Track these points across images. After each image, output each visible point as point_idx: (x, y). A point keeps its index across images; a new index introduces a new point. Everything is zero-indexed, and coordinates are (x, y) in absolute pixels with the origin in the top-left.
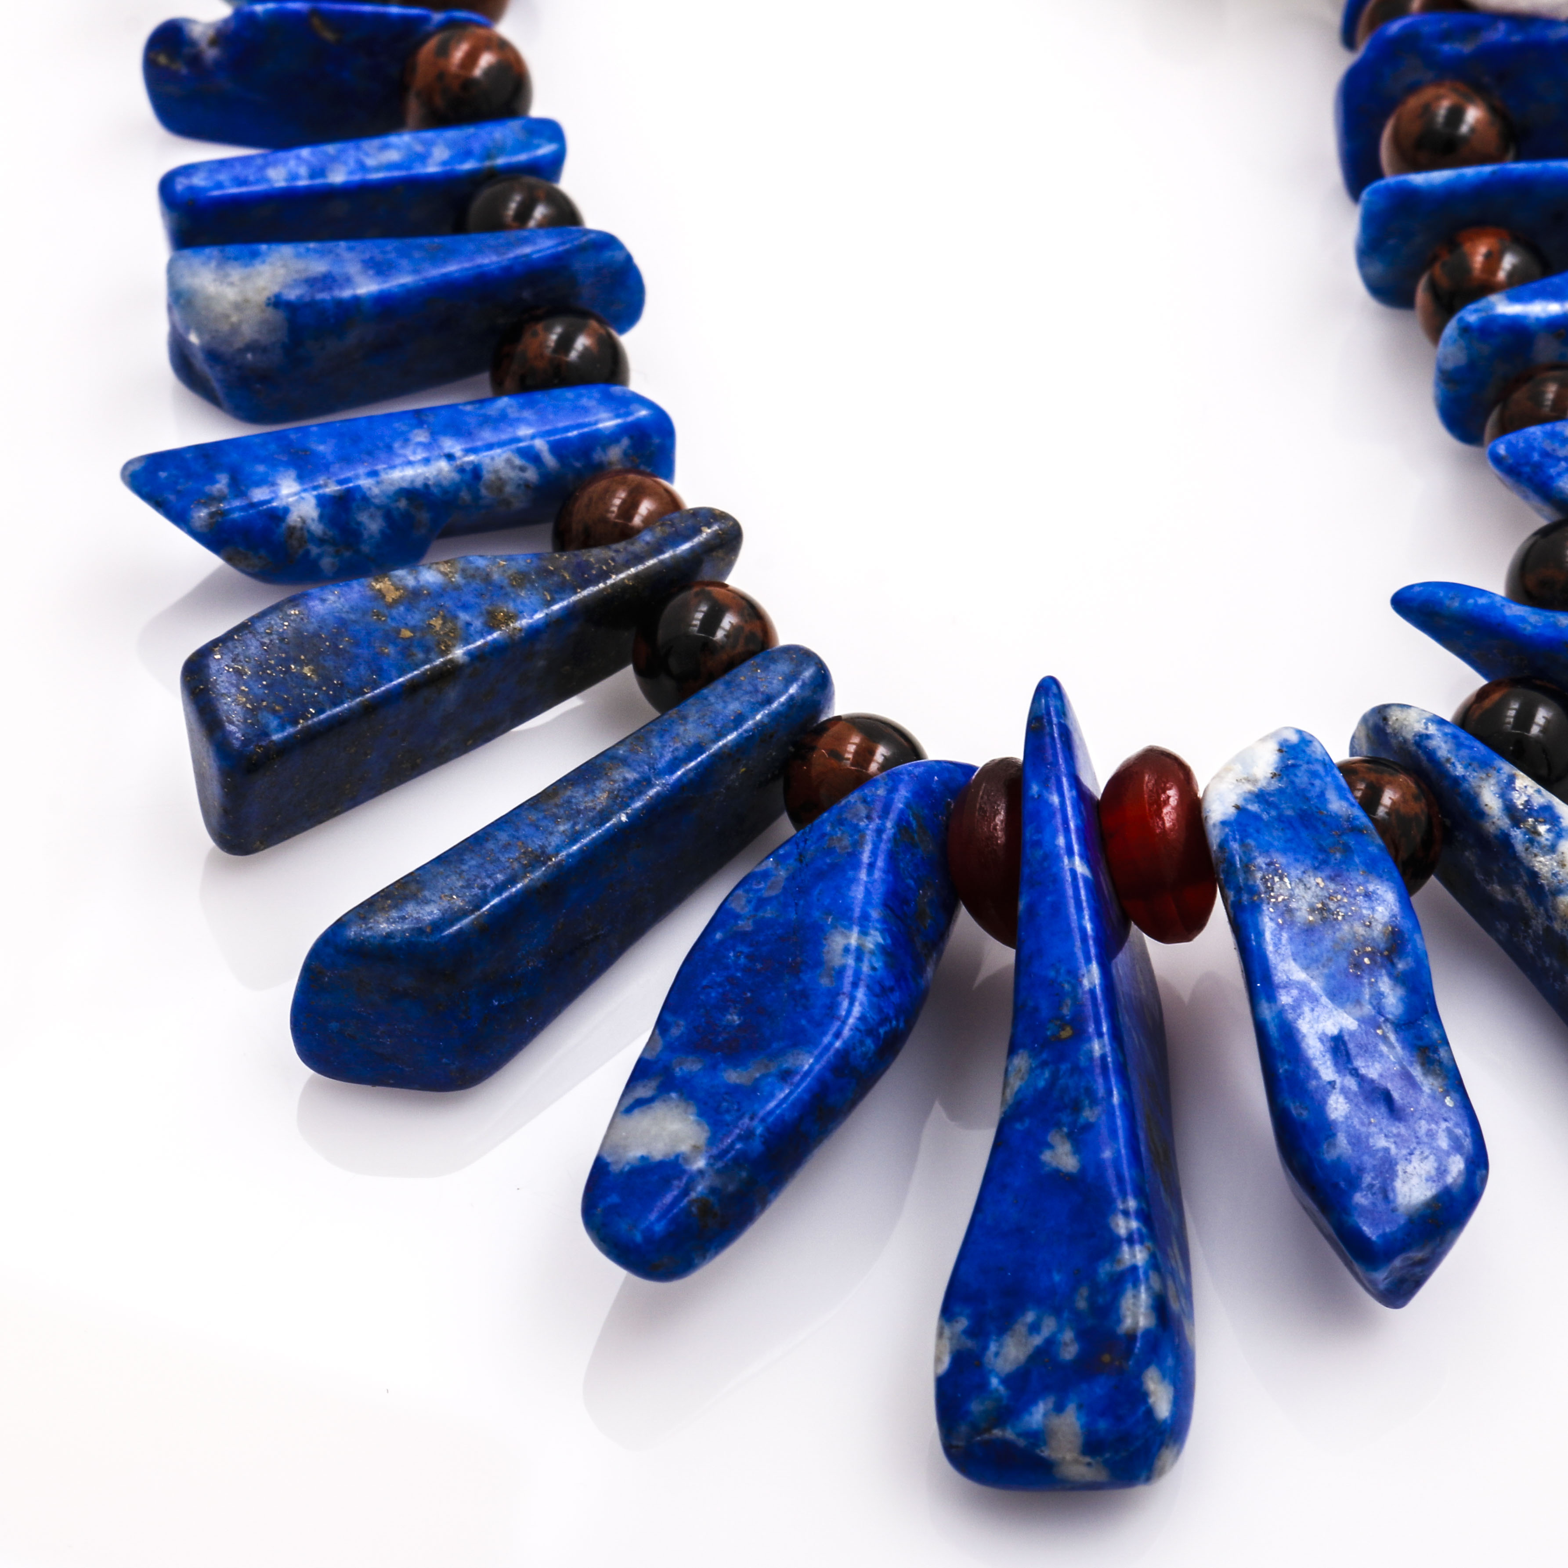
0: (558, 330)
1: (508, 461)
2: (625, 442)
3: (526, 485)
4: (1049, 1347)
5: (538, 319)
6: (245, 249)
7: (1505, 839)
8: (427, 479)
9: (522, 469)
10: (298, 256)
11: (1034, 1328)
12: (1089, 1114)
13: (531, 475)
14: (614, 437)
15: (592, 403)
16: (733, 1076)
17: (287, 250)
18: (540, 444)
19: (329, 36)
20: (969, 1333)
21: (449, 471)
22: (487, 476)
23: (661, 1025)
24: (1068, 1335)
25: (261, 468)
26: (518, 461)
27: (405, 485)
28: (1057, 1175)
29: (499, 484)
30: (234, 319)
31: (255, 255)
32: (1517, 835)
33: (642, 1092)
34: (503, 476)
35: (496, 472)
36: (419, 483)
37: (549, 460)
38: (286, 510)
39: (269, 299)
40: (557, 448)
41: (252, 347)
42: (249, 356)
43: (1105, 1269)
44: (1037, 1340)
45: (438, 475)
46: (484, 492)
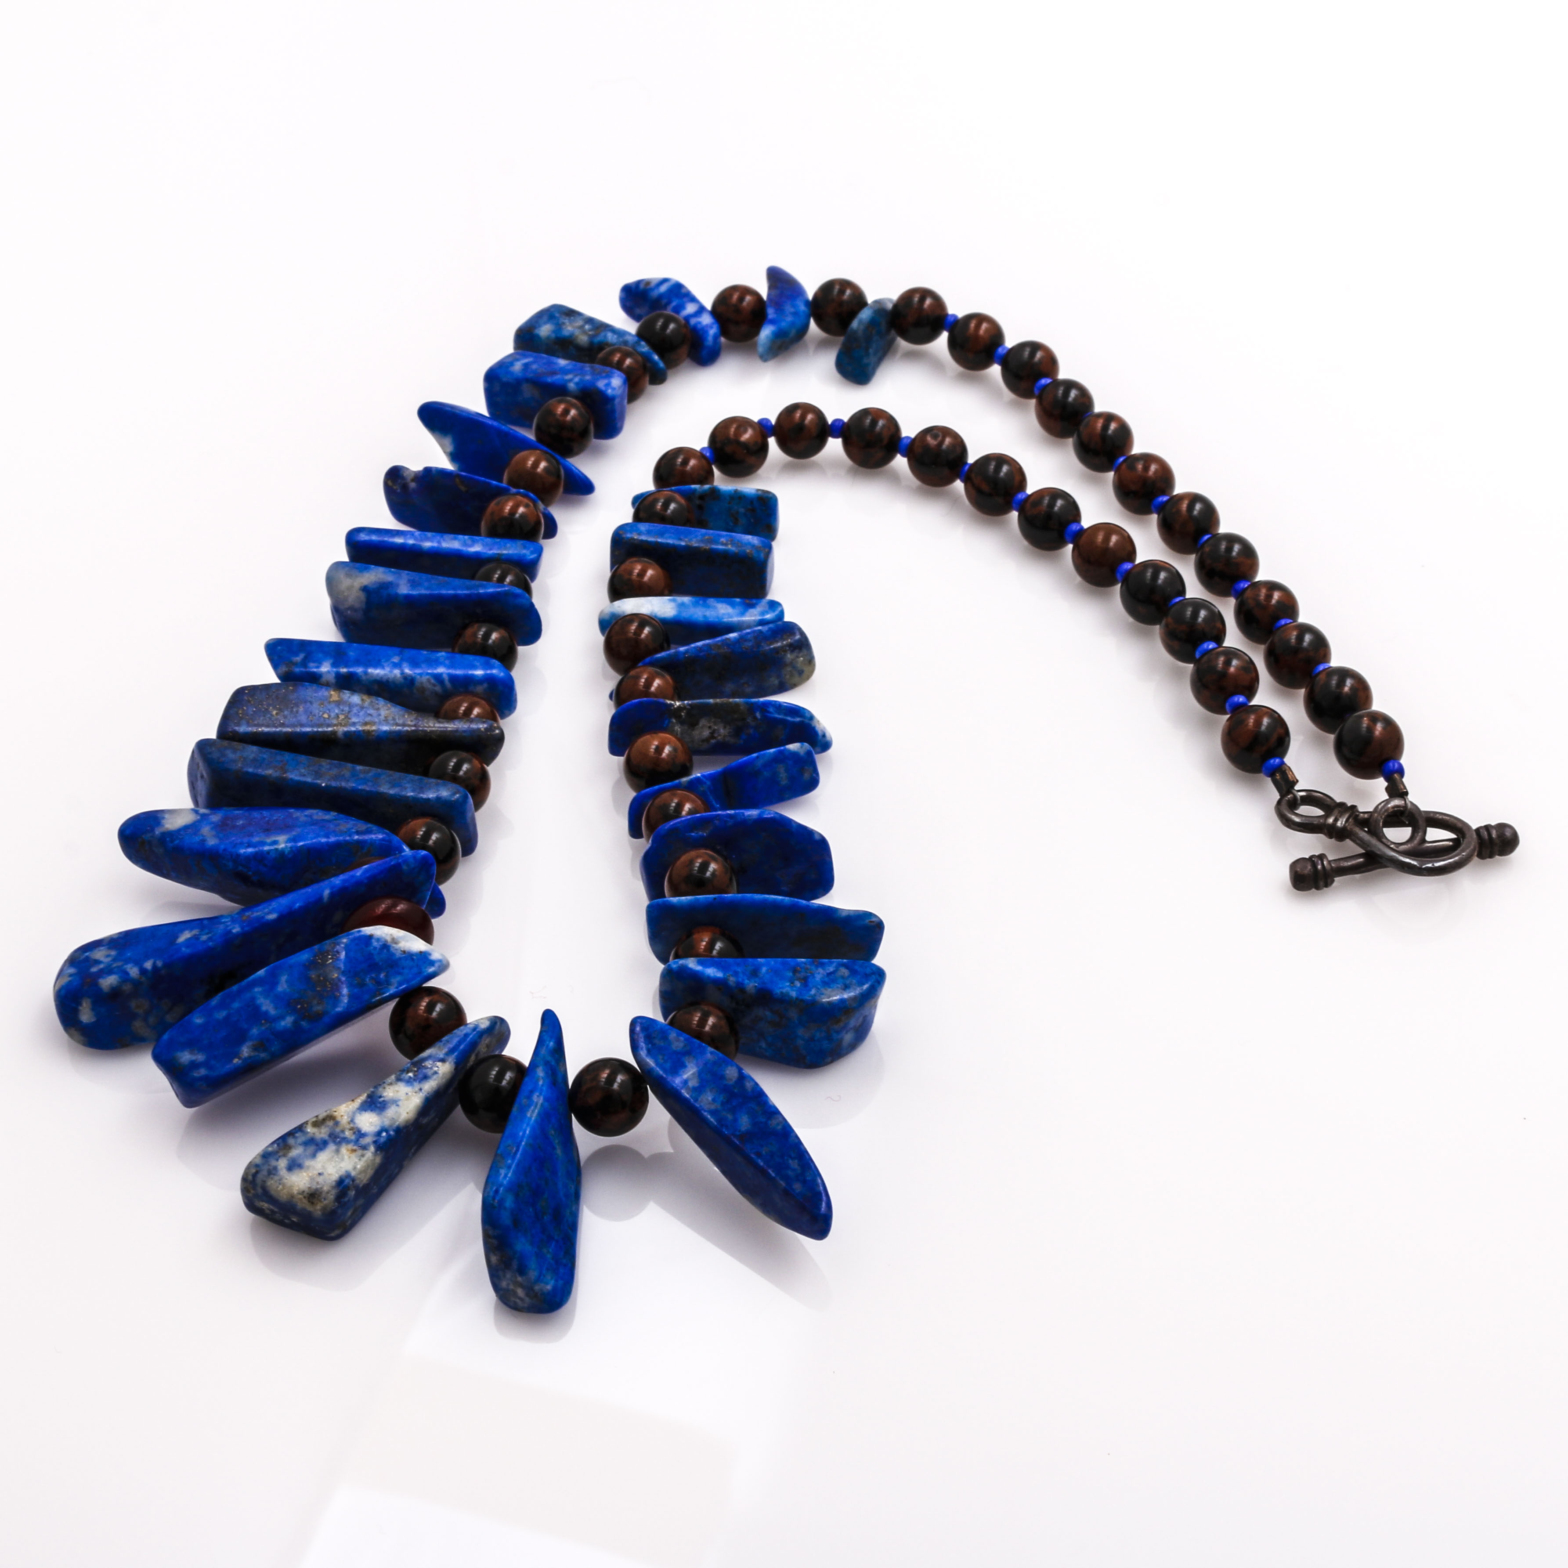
0: (484, 629)
1: (428, 680)
2: (485, 685)
3: (436, 694)
5: (478, 622)
6: (364, 565)
8: (389, 678)
9: (434, 685)
10: (384, 573)
13: (438, 689)
15: (478, 664)
17: (381, 569)
19: (463, 488)
21: (400, 677)
22: (417, 684)
25: (320, 655)
26: (433, 681)
27: (378, 678)
29: (422, 690)
30: (346, 594)
31: (366, 569)
34: (425, 686)
35: (422, 683)
36: (385, 678)
37: (447, 683)
39: (361, 587)
40: (453, 680)
41: (351, 608)
42: (349, 612)
45: (394, 678)
46: (415, 691)
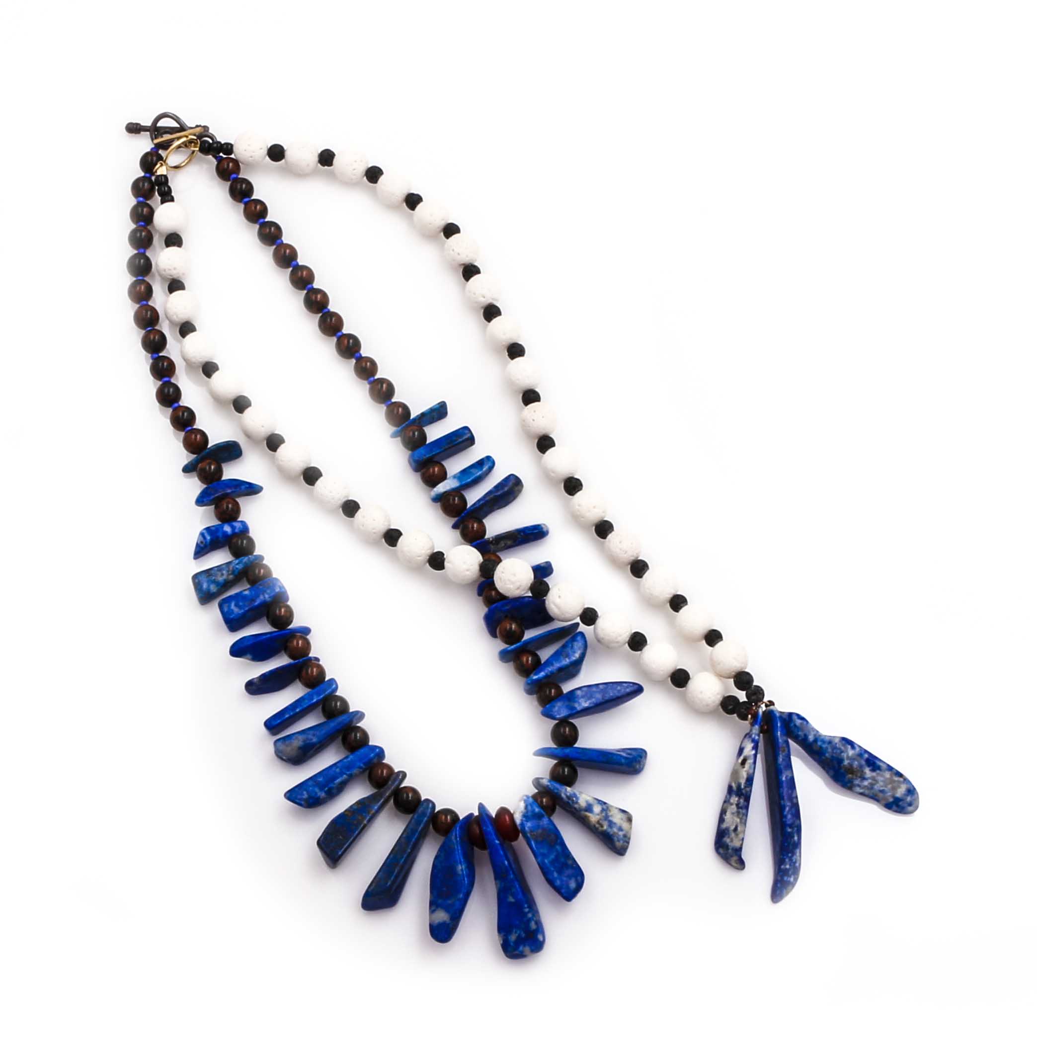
4: (519, 935)
7: (568, 802)
11: (516, 932)
12: (513, 890)
14: (374, 757)
15: (366, 751)
16: (449, 902)
18: (362, 765)
20: (504, 935)
23: (431, 892)
24: (522, 933)
28: (511, 903)
32: (570, 802)
33: (433, 908)
37: (364, 767)
38: (319, 797)
40: (364, 764)
41: (296, 757)
43: (525, 919)
44: (517, 935)
